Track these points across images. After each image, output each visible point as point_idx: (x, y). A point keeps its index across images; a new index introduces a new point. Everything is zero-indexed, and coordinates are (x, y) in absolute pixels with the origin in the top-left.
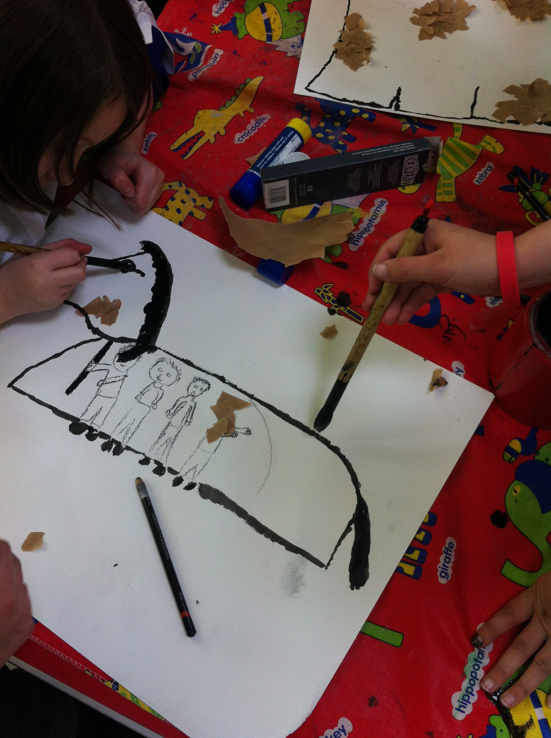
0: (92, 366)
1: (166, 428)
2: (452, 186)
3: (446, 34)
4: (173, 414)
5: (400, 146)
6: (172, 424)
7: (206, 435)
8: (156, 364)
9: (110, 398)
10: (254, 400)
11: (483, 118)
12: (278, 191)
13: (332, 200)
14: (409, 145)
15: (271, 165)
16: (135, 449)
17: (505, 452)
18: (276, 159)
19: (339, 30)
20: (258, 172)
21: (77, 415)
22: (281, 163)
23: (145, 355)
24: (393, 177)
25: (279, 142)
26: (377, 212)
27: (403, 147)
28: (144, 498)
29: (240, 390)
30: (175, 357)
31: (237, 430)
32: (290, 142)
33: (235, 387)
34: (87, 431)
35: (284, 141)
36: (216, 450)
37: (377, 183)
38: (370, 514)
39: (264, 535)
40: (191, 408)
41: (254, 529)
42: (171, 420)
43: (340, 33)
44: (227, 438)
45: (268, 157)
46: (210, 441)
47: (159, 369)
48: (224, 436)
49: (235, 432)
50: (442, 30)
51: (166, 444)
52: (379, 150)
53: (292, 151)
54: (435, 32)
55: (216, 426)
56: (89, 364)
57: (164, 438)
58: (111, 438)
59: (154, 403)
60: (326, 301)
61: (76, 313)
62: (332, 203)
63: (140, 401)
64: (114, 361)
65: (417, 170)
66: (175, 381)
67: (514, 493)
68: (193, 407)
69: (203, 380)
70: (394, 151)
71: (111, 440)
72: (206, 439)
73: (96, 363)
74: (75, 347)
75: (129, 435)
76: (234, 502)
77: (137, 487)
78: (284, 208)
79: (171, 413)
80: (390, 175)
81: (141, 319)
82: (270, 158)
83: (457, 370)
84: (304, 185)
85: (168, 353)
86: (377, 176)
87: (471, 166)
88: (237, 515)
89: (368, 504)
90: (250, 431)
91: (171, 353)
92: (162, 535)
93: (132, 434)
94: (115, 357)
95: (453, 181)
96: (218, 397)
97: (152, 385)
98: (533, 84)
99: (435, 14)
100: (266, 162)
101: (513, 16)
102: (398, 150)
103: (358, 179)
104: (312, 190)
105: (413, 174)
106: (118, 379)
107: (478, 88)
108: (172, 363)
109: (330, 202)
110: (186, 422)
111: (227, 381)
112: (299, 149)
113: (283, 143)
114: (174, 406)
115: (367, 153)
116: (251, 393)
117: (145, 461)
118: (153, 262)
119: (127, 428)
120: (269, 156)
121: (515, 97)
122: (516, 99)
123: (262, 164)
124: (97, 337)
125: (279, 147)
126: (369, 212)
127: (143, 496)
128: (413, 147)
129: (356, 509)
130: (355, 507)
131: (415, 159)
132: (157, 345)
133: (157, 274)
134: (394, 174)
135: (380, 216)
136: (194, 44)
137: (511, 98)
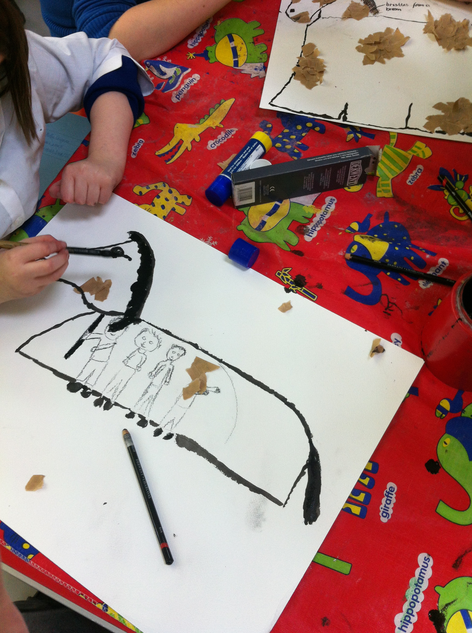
0: (87, 335)
1: (149, 387)
2: (389, 186)
3: (386, 60)
4: (154, 376)
5: (347, 153)
6: (153, 384)
7: (182, 393)
8: (141, 333)
9: (102, 362)
10: (222, 364)
11: (416, 129)
12: (245, 191)
13: (290, 199)
14: (354, 152)
15: (239, 170)
16: (122, 405)
17: (437, 410)
18: (244, 164)
19: (298, 57)
20: (229, 176)
21: (74, 376)
22: (248, 168)
23: (131, 326)
24: (340, 179)
25: (246, 151)
26: (327, 209)
27: (349, 154)
28: (130, 446)
29: (211, 356)
30: (156, 327)
31: (207, 389)
32: (255, 151)
33: (206, 352)
34: (82, 390)
35: (250, 150)
36: (190, 405)
37: (327, 184)
38: (321, 460)
39: (231, 478)
40: (170, 370)
41: (223, 473)
42: (152, 380)
43: (298, 59)
44: (200, 395)
45: (236, 164)
46: (185, 398)
47: (143, 338)
48: (198, 394)
49: (206, 390)
50: (382, 57)
51: (148, 401)
52: (329, 157)
53: (256, 159)
54: (376, 58)
55: (191, 385)
56: (84, 333)
57: (147, 396)
58: (102, 396)
59: (139, 366)
60: (286, 282)
61: (74, 290)
62: (290, 201)
63: (127, 365)
64: (105, 331)
65: (360, 173)
66: (156, 348)
67: (444, 445)
68: (171, 370)
69: (180, 347)
70: (341, 158)
71: (102, 397)
72: (182, 396)
73: (90, 332)
74: (73, 319)
75: (117, 393)
76: (205, 450)
77: (124, 437)
78: (250, 205)
79: (152, 375)
80: (339, 177)
81: (128, 296)
82: (238, 164)
83: (396, 341)
84: (267, 186)
85: (150, 324)
86: (327, 178)
87: (404, 169)
88: (208, 461)
89: (319, 452)
90: (219, 390)
91: (153, 324)
92: (144, 478)
93: (120, 392)
94: (106, 328)
95: (389, 182)
96: (192, 361)
97: (137, 351)
98: (457, 102)
99: (376, 43)
100: (235, 167)
101: (441, 47)
102: (345, 157)
103: (312, 180)
104: (274, 190)
105: (357, 176)
106: (108, 346)
107: (411, 104)
108: (153, 332)
109: (288, 200)
110: (165, 382)
111: (199, 348)
112: (262, 156)
113: (249, 151)
114: (155, 369)
115: (319, 159)
116: (220, 358)
117: (131, 415)
118: (138, 249)
119: (116, 387)
120: (238, 162)
121: (442, 112)
122: (443, 114)
123: (232, 169)
124: (91, 310)
125: (246, 155)
126: (321, 209)
127: (129, 445)
128: (357, 154)
129: (309, 456)
130: (308, 454)
131: (359, 164)
132: (142, 317)
133: (142, 258)
134: (342, 177)
135: (330, 212)
136: (175, 69)
137: (439, 113)
